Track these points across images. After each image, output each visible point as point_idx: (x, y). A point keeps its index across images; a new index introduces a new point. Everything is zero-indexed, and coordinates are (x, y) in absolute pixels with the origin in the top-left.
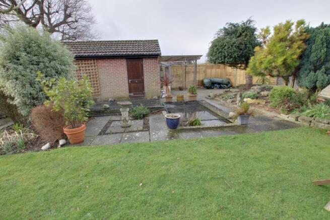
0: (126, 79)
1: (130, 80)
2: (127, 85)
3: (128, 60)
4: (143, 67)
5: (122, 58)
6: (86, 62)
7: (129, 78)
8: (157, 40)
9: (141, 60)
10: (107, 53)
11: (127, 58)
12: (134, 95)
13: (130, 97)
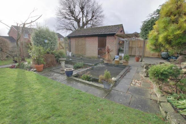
0: (97, 47)
1: (99, 48)
2: (97, 51)
3: (99, 37)
4: (106, 41)
5: (96, 36)
6: (82, 38)
7: (99, 47)
8: (122, 24)
9: (105, 37)
10: (90, 34)
11: (98, 36)
12: (100, 56)
13: (98, 57)
